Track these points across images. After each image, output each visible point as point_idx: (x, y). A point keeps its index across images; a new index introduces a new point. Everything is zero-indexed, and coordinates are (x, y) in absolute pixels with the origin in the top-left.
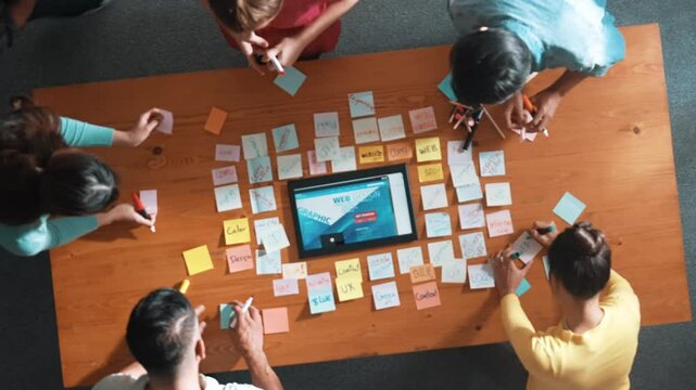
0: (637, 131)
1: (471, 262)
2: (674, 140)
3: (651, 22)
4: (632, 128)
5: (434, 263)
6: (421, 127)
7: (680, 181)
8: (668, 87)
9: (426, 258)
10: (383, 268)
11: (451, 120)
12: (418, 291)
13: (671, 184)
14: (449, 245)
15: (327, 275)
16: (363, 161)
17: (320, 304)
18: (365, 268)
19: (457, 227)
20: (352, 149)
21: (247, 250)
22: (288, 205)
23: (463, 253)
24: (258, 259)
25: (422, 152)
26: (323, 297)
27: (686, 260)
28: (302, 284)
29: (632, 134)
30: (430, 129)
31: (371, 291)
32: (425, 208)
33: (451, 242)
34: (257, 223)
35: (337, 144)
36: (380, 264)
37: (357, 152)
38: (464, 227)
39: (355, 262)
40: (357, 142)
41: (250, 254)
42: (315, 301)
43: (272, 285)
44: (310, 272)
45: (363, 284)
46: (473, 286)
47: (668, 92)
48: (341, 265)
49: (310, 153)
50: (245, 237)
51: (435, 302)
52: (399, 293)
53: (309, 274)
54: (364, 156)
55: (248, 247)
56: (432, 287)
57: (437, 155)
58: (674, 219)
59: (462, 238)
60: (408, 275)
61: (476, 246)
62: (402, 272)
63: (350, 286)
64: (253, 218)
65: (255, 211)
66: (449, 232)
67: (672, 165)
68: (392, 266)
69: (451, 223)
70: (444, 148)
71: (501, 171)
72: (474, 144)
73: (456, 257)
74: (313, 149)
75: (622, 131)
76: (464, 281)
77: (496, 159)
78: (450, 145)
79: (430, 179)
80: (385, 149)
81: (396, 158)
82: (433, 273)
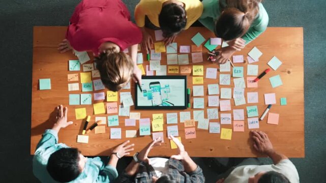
0: (289, 72)
1: (211, 121)
2: (305, 78)
3: (299, 26)
4: (287, 71)
5: (195, 120)
6: (196, 60)
7: (306, 96)
8: (304, 55)
9: (192, 117)
10: (173, 119)
11: (208, 59)
12: (187, 131)
13: (301, 97)
14: (202, 113)
15: (149, 119)
16: (169, 72)
17: (144, 132)
18: (165, 118)
19: (207, 105)
20: (165, 66)
21: (115, 105)
22: (134, 87)
23: (208, 116)
24: (120, 109)
25: (195, 71)
26: (146, 128)
27: (305, 131)
28: (137, 122)
29: (287, 73)
30: (200, 62)
31: (167, 128)
32: (194, 95)
33: (203, 111)
34: (121, 93)
35: (159, 64)
36: (172, 117)
37: (167, 68)
38: (209, 105)
39: (161, 115)
40: (168, 64)
41: (117, 106)
42: (142, 130)
43: (124, 121)
44: (142, 117)
45: (163, 125)
46: (211, 132)
47: (304, 57)
48: (155, 116)
49: (147, 66)
50: (115, 99)
51: (194, 136)
52: (179, 131)
53: (141, 118)
54: (170, 70)
55: (116, 103)
56: (193, 130)
57: (201, 73)
58: (301, 112)
59: (208, 110)
60: (183, 123)
61: (214, 114)
62: (181, 122)
63: (158, 125)
66: (203, 107)
67: (303, 89)
68: (177, 118)
69: (205, 103)
70: (205, 71)
71: (228, 83)
72: (218, 70)
73: (205, 118)
74: (149, 65)
75: (283, 71)
76: (207, 129)
77: (227, 78)
78: (208, 69)
79: (197, 83)
80: (180, 68)
81: (184, 73)
82: (194, 123)
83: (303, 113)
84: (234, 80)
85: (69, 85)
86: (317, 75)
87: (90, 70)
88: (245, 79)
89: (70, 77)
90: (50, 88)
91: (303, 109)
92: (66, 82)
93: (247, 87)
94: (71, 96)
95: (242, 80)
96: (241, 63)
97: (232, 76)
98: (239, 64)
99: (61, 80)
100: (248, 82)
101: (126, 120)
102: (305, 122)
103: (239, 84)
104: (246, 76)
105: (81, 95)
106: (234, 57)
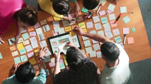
0: (132, 13)
1: (97, 51)
2: (142, 14)
4: (131, 12)
5: (88, 53)
7: (145, 23)
8: (138, 1)
9: (86, 52)
11: (86, 17)
13: (143, 25)
14: (91, 48)
15: (62, 60)
16: (66, 31)
17: (61, 67)
20: (63, 28)
22: (49, 44)
23: (94, 49)
25: (80, 26)
26: (62, 65)
27: (150, 42)
29: (132, 14)
30: (81, 20)
32: (83, 40)
33: (91, 47)
35: (59, 27)
37: (64, 29)
43: (49, 64)
46: (98, 57)
49: (53, 31)
54: (66, 29)
57: (84, 27)
58: (145, 33)
59: (94, 46)
61: (97, 47)
66: (90, 45)
67: (143, 20)
69: (91, 42)
70: (86, 25)
71: (101, 28)
72: (93, 22)
73: (93, 50)
74: (54, 30)
75: (129, 13)
76: (95, 56)
77: (99, 25)
78: (87, 23)
80: (71, 27)
82: (88, 55)
83: (146, 33)
84: (104, 25)
85: (12, 53)
86: (149, 10)
87: (22, 42)
88: (109, 23)
89: (11, 48)
90: (2, 58)
91: (145, 31)
92: (10, 52)
93: (111, 27)
94: (15, 59)
95: (108, 24)
96: (105, 15)
97: (101, 24)
98: (104, 16)
99: (7, 52)
100: (111, 24)
102: (148, 38)
103: (107, 27)
104: (109, 21)
105: (21, 57)
106: (99, 12)
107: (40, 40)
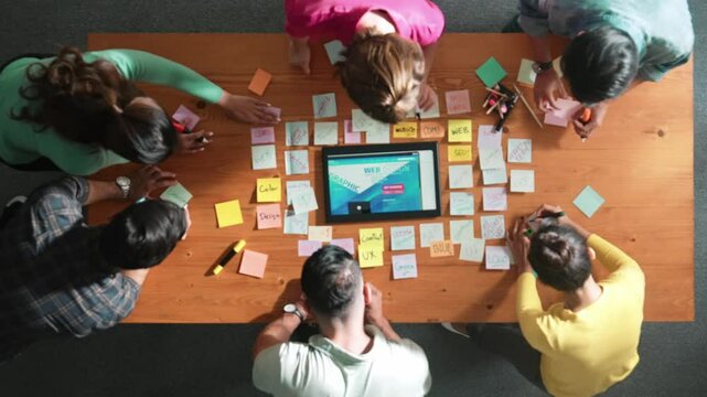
0: (661, 134)
1: (488, 243)
2: (695, 147)
4: (657, 131)
5: (454, 241)
6: (455, 108)
7: (698, 186)
8: (695, 95)
9: (447, 235)
10: (405, 240)
13: (687, 190)
14: (470, 224)
15: (351, 241)
16: (396, 135)
18: (387, 238)
19: (480, 208)
20: (387, 126)
21: (276, 209)
22: (320, 170)
23: (483, 233)
24: (287, 219)
25: (454, 133)
27: (695, 263)
29: (656, 136)
30: (464, 111)
31: (391, 260)
32: (451, 186)
33: (472, 221)
34: (289, 184)
36: (403, 235)
37: (392, 128)
38: (485, 209)
39: (378, 231)
41: (279, 213)
43: (297, 245)
44: (335, 236)
45: (384, 253)
46: (489, 266)
47: (695, 100)
48: (365, 233)
49: (346, 122)
50: (276, 196)
52: (418, 265)
53: (333, 237)
54: (397, 131)
55: (278, 206)
57: (468, 137)
58: (688, 222)
59: (484, 219)
60: (428, 249)
61: (496, 228)
62: (422, 246)
63: (372, 253)
64: (285, 179)
65: (288, 172)
66: (471, 212)
67: (691, 170)
68: (413, 238)
69: (475, 204)
70: (475, 132)
71: (527, 159)
72: (505, 131)
73: (475, 236)
74: (350, 119)
75: (647, 132)
76: (481, 260)
77: (523, 147)
78: (482, 129)
79: (459, 159)
80: (419, 126)
81: (428, 136)
82: (452, 249)
83: (692, 224)
91: (691, 216)
101: (301, 243)
102: (695, 245)
107: (288, 144)
